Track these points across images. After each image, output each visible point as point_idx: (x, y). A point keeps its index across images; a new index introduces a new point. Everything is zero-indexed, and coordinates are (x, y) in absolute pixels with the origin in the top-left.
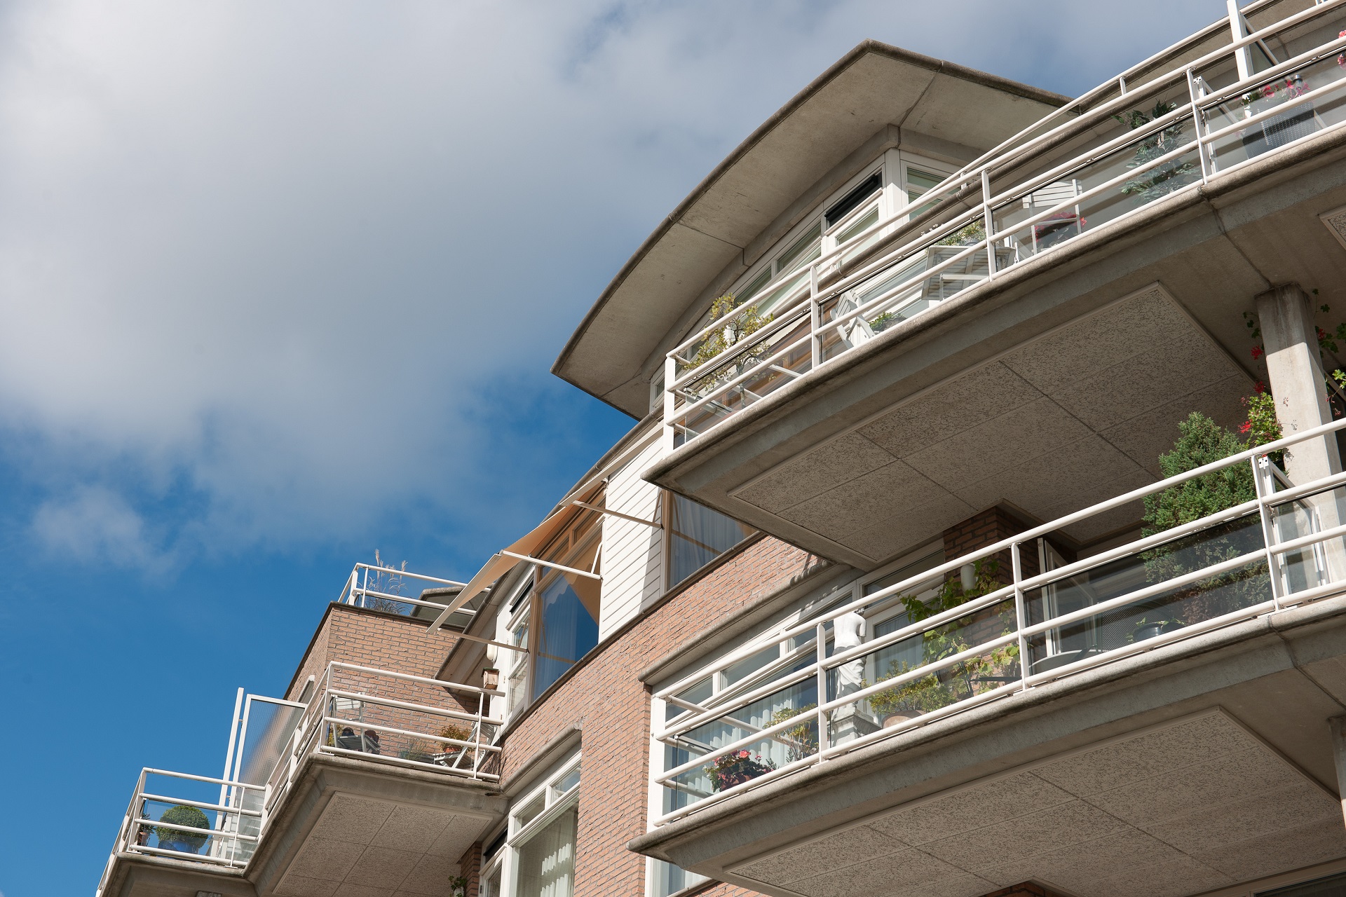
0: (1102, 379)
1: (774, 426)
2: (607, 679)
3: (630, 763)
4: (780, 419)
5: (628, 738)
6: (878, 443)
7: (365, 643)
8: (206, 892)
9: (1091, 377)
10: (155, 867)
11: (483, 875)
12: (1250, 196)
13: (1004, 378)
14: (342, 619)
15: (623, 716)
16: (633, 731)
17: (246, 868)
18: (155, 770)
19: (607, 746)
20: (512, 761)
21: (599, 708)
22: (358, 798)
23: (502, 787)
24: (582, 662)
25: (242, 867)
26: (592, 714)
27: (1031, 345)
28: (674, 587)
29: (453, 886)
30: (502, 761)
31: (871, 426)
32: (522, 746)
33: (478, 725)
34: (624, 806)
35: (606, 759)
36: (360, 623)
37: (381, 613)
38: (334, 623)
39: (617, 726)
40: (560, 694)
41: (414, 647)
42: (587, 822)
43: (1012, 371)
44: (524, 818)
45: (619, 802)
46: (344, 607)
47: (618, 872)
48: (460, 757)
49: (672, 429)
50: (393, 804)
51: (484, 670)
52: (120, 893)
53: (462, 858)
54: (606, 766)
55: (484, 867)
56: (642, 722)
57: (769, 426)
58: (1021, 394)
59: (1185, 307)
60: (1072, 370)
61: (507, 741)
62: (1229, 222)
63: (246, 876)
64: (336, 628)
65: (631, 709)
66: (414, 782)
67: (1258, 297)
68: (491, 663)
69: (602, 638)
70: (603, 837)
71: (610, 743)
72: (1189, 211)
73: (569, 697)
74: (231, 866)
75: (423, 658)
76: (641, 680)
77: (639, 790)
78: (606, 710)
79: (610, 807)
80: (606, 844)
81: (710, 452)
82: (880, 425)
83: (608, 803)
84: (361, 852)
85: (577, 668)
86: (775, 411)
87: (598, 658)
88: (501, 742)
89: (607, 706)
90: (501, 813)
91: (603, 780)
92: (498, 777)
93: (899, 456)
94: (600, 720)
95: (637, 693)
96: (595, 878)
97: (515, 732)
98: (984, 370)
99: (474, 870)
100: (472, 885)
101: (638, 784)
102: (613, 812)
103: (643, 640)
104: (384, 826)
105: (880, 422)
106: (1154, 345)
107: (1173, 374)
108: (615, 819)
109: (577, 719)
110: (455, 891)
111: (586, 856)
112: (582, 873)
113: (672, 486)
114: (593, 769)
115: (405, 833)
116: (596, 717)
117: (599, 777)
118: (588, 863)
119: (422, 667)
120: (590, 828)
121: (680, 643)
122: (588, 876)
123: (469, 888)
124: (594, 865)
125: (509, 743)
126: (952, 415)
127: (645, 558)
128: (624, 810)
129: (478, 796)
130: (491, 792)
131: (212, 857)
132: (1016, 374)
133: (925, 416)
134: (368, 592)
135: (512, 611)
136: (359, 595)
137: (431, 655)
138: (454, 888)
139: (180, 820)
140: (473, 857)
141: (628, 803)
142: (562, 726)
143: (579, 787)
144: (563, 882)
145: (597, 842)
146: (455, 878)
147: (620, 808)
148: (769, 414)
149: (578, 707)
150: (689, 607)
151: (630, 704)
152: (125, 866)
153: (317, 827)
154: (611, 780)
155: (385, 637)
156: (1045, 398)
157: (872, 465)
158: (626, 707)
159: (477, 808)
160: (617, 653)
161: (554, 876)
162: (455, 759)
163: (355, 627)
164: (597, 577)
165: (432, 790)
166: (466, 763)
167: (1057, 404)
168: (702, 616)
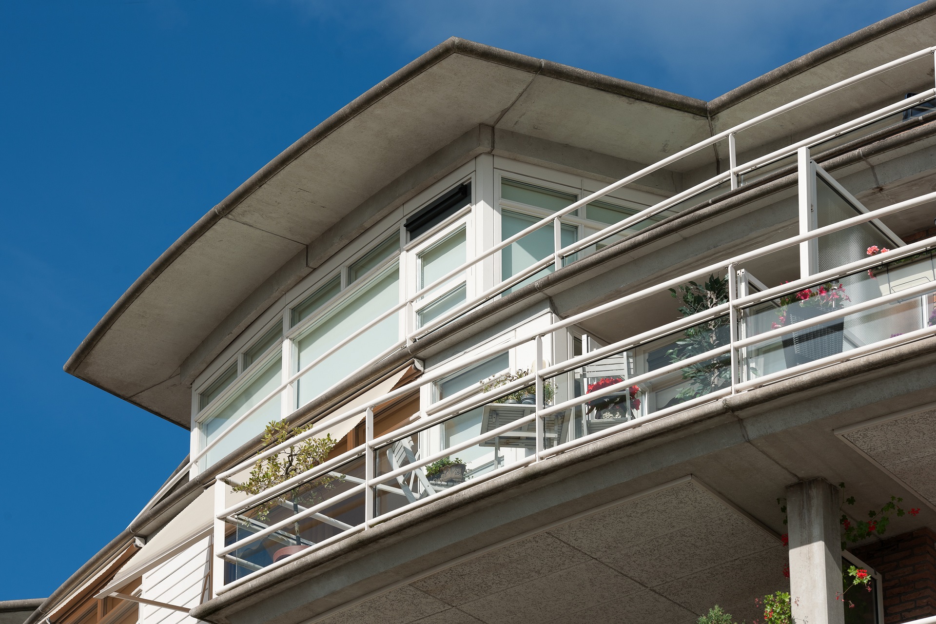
0: (648, 547)
1: (327, 575)
4: (333, 569)
6: (432, 594)
9: (637, 545)
12: (770, 411)
13: (552, 545)
27: (576, 520)
31: (424, 580)
43: (559, 540)
49: (222, 561)
57: (323, 575)
58: (570, 558)
59: (720, 494)
60: (619, 540)
62: (753, 431)
67: (789, 487)
72: (716, 420)
82: (433, 580)
86: (328, 563)
93: (454, 605)
98: (531, 539)
105: (432, 577)
106: (695, 522)
107: (717, 544)
113: (222, 622)
126: (504, 573)
132: (563, 542)
133: (477, 573)
148: (322, 565)
156: (594, 561)
157: (427, 611)
167: (607, 566)
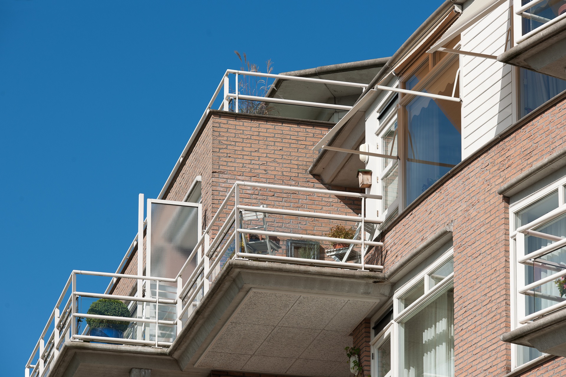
2: (471, 190)
3: (494, 260)
5: (491, 240)
7: (244, 145)
8: (139, 368)
10: (96, 352)
11: (373, 345)
14: (222, 125)
15: (487, 221)
16: (496, 234)
17: (171, 347)
18: (83, 272)
19: (475, 245)
20: (393, 254)
21: (466, 214)
22: (269, 292)
23: (386, 276)
24: (449, 174)
25: (168, 347)
26: (460, 219)
28: (524, 117)
29: (348, 355)
30: (384, 253)
32: (401, 241)
33: (362, 224)
34: (491, 293)
35: (474, 256)
36: (238, 127)
37: (255, 116)
38: (215, 129)
39: (482, 229)
40: (432, 200)
41: (287, 145)
42: (461, 306)
44: (407, 300)
45: (487, 291)
46: (221, 114)
47: (488, 344)
48: (348, 252)
49: (520, 17)
50: (297, 295)
51: (359, 172)
52: (65, 373)
53: (353, 331)
54: (475, 261)
55: (373, 339)
56: (503, 227)
61: (386, 236)
63: (171, 354)
64: (217, 134)
65: (493, 216)
66: (314, 276)
68: (363, 164)
69: (465, 155)
70: (476, 318)
71: (477, 243)
73: (440, 203)
74: (156, 346)
75: (297, 154)
76: (500, 193)
77: (503, 282)
78: (472, 216)
79: (480, 294)
80: (478, 323)
81: (551, 41)
83: (478, 291)
84: (270, 332)
85: (446, 179)
87: (462, 172)
88: (381, 238)
89: (473, 212)
90: (386, 296)
91: (473, 273)
92: (382, 267)
94: (468, 224)
95: (497, 204)
96: (471, 349)
97: (394, 229)
99: (366, 342)
100: (365, 354)
101: (502, 276)
102: (483, 298)
103: (500, 159)
104: (290, 311)
108: (484, 303)
109: (448, 222)
110: (351, 359)
111: (462, 332)
112: (460, 345)
113: (522, 64)
114: (464, 263)
115: (307, 315)
116: (464, 221)
117: (469, 270)
118: (464, 337)
119: (296, 162)
120: (464, 310)
121: (531, 164)
122: (465, 347)
123: (362, 355)
124: (470, 339)
125: (388, 237)
127: (499, 86)
128: (491, 296)
129: (367, 284)
130: (378, 280)
131: (139, 340)
134: (241, 96)
135: (380, 118)
136: (232, 99)
137: (303, 151)
138: (349, 356)
139: (107, 311)
140: (363, 331)
141: (495, 291)
142: (435, 227)
143: (452, 277)
144: (442, 349)
145: (471, 321)
146: (350, 348)
147: (489, 295)
149: (448, 212)
150: (538, 134)
151: (492, 212)
152: (71, 353)
153: (235, 315)
154: (479, 273)
155: (261, 138)
158: (489, 215)
159: (367, 293)
160: (478, 169)
161: (434, 344)
162: (344, 254)
163: (234, 131)
164: (457, 100)
165: (329, 281)
166: (353, 256)
168: (548, 142)
